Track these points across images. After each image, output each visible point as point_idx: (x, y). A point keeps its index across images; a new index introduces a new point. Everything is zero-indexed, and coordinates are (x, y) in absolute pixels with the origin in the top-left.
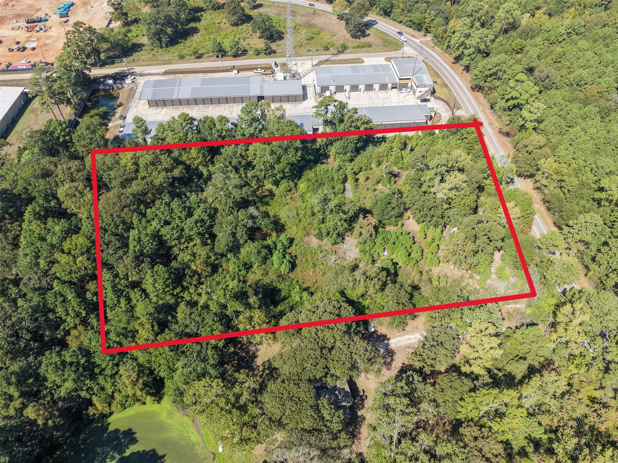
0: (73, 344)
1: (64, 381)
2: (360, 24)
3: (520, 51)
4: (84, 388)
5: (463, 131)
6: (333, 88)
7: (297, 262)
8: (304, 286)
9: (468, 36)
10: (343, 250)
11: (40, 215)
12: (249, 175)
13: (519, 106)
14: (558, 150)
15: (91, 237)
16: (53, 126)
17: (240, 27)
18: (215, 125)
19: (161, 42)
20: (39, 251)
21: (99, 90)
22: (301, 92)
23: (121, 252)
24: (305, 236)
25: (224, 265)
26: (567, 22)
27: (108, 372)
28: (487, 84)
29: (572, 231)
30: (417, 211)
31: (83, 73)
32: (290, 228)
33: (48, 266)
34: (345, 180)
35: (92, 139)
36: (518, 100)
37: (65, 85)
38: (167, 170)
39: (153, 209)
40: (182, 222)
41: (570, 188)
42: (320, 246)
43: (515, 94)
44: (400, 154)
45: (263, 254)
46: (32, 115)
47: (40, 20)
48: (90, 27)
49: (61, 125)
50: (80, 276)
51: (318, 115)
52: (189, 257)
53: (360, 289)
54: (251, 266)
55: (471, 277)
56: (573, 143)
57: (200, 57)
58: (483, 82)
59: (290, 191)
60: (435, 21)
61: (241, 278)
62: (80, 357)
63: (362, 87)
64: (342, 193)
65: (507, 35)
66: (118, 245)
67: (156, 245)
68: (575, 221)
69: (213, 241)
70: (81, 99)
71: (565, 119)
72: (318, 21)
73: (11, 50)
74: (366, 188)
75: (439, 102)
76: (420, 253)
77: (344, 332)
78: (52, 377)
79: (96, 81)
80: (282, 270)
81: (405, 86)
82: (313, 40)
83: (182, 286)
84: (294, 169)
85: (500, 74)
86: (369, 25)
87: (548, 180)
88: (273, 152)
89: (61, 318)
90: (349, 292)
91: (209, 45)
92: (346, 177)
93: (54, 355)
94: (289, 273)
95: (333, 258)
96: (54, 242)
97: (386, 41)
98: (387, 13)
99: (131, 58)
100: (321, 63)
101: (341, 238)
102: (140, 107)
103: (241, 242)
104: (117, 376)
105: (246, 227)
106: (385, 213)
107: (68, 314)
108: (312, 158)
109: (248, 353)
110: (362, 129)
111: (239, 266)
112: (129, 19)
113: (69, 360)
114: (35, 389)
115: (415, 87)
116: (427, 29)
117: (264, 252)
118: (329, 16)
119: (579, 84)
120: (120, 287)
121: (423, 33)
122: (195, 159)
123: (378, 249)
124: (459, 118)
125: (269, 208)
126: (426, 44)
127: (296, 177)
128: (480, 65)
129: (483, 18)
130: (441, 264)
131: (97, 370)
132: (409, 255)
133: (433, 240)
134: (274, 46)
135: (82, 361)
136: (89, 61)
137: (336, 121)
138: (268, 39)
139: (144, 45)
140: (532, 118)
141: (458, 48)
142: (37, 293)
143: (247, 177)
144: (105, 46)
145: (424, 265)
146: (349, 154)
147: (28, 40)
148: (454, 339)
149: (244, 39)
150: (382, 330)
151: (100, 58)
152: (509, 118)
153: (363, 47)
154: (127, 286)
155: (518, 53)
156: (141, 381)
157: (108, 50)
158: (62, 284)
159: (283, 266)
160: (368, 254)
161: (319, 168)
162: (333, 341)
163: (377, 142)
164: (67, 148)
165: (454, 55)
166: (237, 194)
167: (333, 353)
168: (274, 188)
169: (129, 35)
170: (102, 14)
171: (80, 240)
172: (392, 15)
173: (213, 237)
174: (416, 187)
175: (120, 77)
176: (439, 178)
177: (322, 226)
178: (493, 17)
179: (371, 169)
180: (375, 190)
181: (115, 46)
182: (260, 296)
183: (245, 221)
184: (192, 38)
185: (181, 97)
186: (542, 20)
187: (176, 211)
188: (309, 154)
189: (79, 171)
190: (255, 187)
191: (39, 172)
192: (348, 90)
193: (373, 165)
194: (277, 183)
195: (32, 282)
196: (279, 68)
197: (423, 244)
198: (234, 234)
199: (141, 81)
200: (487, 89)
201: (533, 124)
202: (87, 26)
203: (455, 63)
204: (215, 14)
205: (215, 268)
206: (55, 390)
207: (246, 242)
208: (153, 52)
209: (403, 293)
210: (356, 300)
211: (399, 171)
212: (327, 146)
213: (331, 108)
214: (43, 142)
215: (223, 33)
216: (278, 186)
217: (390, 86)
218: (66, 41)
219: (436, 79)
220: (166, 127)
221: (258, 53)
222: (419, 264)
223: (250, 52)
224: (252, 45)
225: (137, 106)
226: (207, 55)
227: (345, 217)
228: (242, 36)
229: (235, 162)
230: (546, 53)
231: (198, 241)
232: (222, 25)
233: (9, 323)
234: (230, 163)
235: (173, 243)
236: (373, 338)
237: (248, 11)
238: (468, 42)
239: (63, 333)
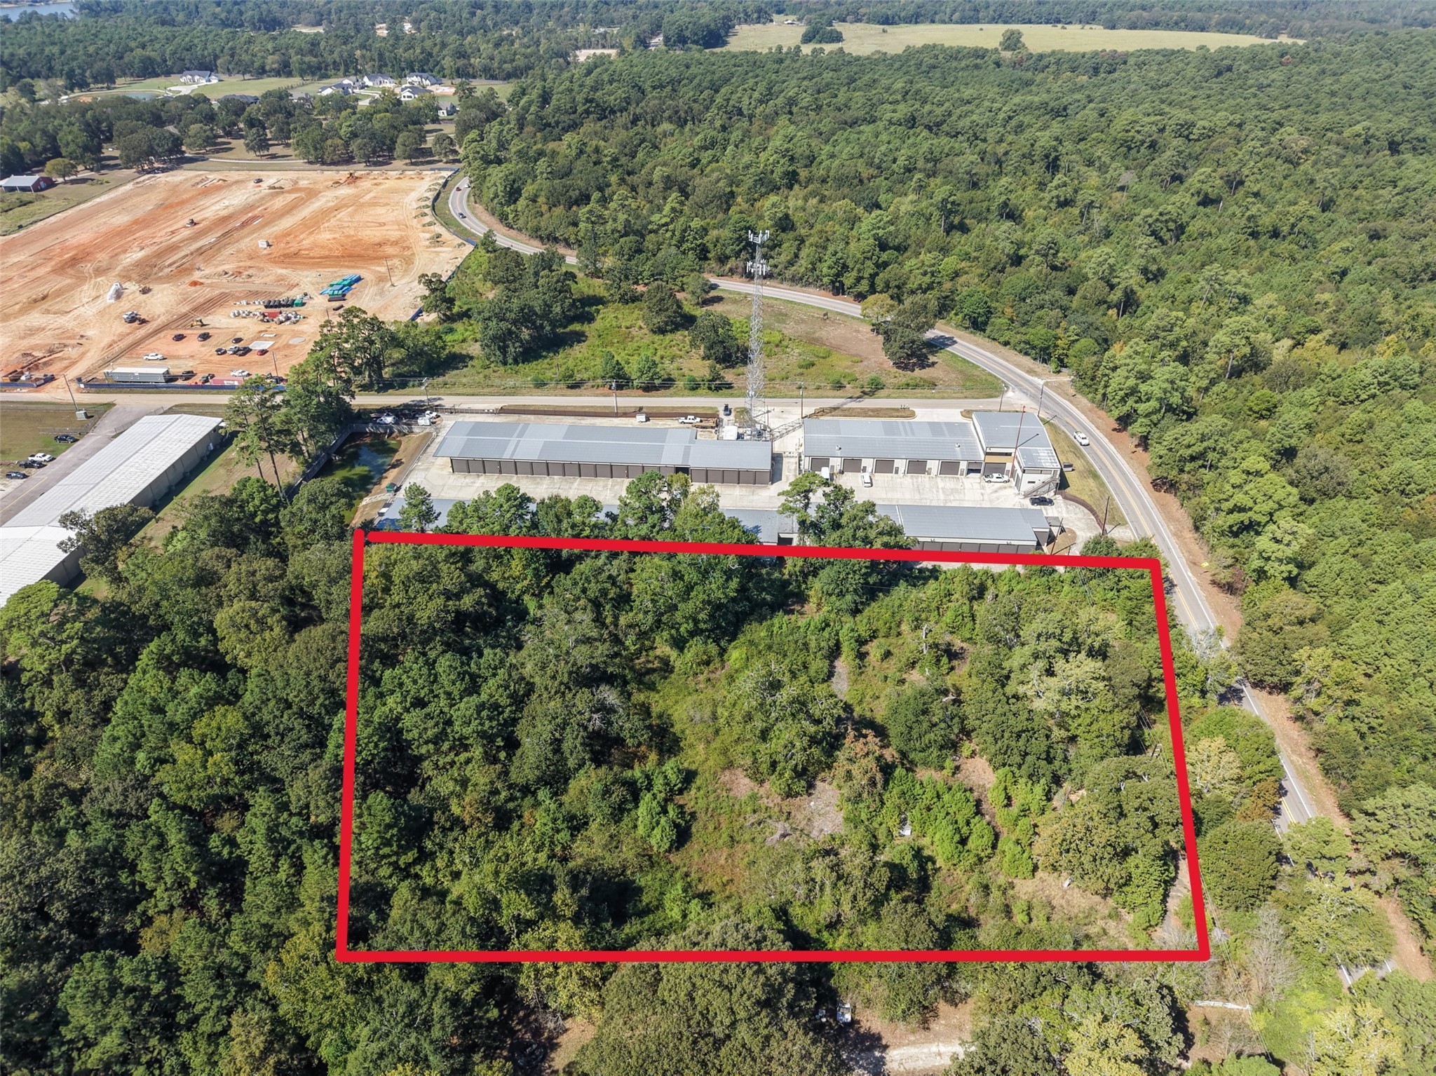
0: (150, 947)
1: (105, 1030)
2: (913, 342)
3: (1269, 412)
4: (144, 1059)
5: (1119, 571)
6: (836, 463)
7: (694, 830)
8: (701, 888)
9: (1144, 377)
10: (807, 813)
11: (171, 662)
12: (623, 621)
13: (1251, 527)
14: (1349, 631)
15: (253, 714)
16: (249, 490)
17: (669, 336)
18: (570, 514)
19: (504, 353)
20: (143, 735)
21: (364, 434)
22: (767, 466)
23: (306, 756)
24: (724, 769)
25: (526, 814)
26: (1378, 361)
27: (205, 1026)
28: (1185, 477)
29: (1373, 825)
30: (990, 739)
31: (338, 399)
32: (691, 746)
33: (152, 767)
34: (834, 652)
35: (316, 521)
36: (1250, 514)
37: (295, 418)
38: (448, 595)
39: (398, 671)
40: (451, 706)
41: (1374, 723)
42: (754, 797)
43: (1240, 498)
44: (966, 608)
45: (615, 798)
46: (222, 471)
47: (290, 304)
48: (375, 318)
49: (265, 489)
50: (208, 796)
51: (786, 509)
52: (451, 785)
53: (825, 909)
54: (586, 823)
55: (1115, 915)
56: (1386, 619)
57: (575, 386)
58: (1175, 472)
59: (708, 663)
60: (1078, 346)
61: (558, 849)
62: (153, 977)
63: (901, 464)
64: (824, 681)
65: (1241, 381)
66: (305, 737)
67: (385, 749)
68: (1380, 802)
69: (510, 757)
70: (323, 448)
71: (1366, 564)
72: (830, 333)
73: (221, 352)
74: (881, 675)
75: (1073, 506)
76: (988, 839)
77: (758, 1002)
78: (80, 1015)
79: (364, 416)
80: (653, 842)
81: (1000, 468)
82: (813, 369)
83: (421, 850)
84: (724, 616)
85: (1211, 456)
86: (937, 345)
87: (1320, 700)
88: (676, 575)
89: (143, 885)
90: (796, 911)
91: (598, 365)
92: (838, 645)
93: (98, 964)
94: (669, 851)
95: (780, 827)
96: (178, 719)
97: (969, 378)
98: (977, 324)
99: (441, 379)
100: (822, 412)
101: (803, 783)
102: (434, 470)
103: (571, 763)
104: (221, 1040)
105: (586, 728)
106: (915, 734)
107: (159, 879)
108: (768, 598)
109: (537, 1032)
110: (878, 545)
111: (554, 820)
112: (456, 310)
113: (127, 980)
114: (37, 1039)
115: (1019, 472)
116: (1061, 360)
117: (619, 793)
118: (856, 325)
119: (1405, 489)
120: (285, 832)
121: (1052, 366)
122: (517, 580)
123: (888, 818)
124: (1111, 544)
125: (654, 697)
126: (1058, 388)
127: (724, 634)
128: (1169, 436)
129: (1184, 343)
130: (1039, 874)
131: (182, 1017)
132: (963, 841)
133: (1025, 812)
134: (729, 375)
135: (156, 989)
136: (358, 380)
137: (825, 524)
138: (719, 361)
139: (472, 358)
140: (1280, 554)
141: (1123, 400)
142: (111, 822)
143: (616, 626)
144: (397, 354)
145: (999, 871)
146: (849, 597)
147: (258, 337)
148: (1036, 1059)
149: (672, 360)
150: (873, 1021)
151: (380, 375)
152: (1231, 552)
153: (916, 386)
154: (301, 834)
155: (1262, 417)
156: (272, 1060)
157: (401, 362)
158: (168, 809)
159: (657, 831)
160: (862, 829)
161: (780, 620)
162: (727, 1022)
163: (918, 578)
164: (267, 536)
165: (1116, 413)
166: (582, 655)
167: (723, 1052)
168: (673, 654)
169: (449, 338)
170: (408, 299)
171: (230, 719)
172: (989, 329)
173: (512, 744)
174: (991, 684)
175: (409, 413)
176: (1041, 664)
177: (763, 747)
178: (1205, 344)
179: (899, 634)
180: (902, 682)
181: (416, 354)
182: (584, 892)
183: (587, 715)
184: (569, 350)
185: (518, 456)
186: (1321, 353)
187: (444, 679)
188: (764, 589)
189: (270, 579)
190: (632, 648)
191: (190, 573)
192: (869, 469)
193: (905, 627)
194: (679, 644)
195: (110, 797)
196: (732, 417)
197: (999, 821)
198: (557, 744)
199: (448, 421)
200: (1184, 487)
201: (1283, 568)
202: (369, 315)
203: (1119, 431)
204: (626, 309)
205: (503, 820)
206: (79, 1050)
207: (581, 766)
208: (487, 372)
209: (921, 926)
210: (814, 935)
211: (965, 645)
212: (805, 576)
213: (817, 498)
214: (222, 520)
215: (632, 346)
216: (681, 649)
217: (963, 466)
218: (318, 338)
219: (1071, 459)
220: (469, 510)
221: (694, 387)
222: (986, 867)
223: (680, 384)
224: (685, 371)
225: (427, 469)
226: (591, 383)
227: (812, 729)
228: (669, 352)
229: (593, 589)
230: (1328, 422)
231: (477, 752)
232: (634, 331)
233: (32, 877)
234: (584, 591)
235: (423, 750)
236: (847, 1039)
237: (688, 308)
238: (1143, 388)
239: (138, 923)
